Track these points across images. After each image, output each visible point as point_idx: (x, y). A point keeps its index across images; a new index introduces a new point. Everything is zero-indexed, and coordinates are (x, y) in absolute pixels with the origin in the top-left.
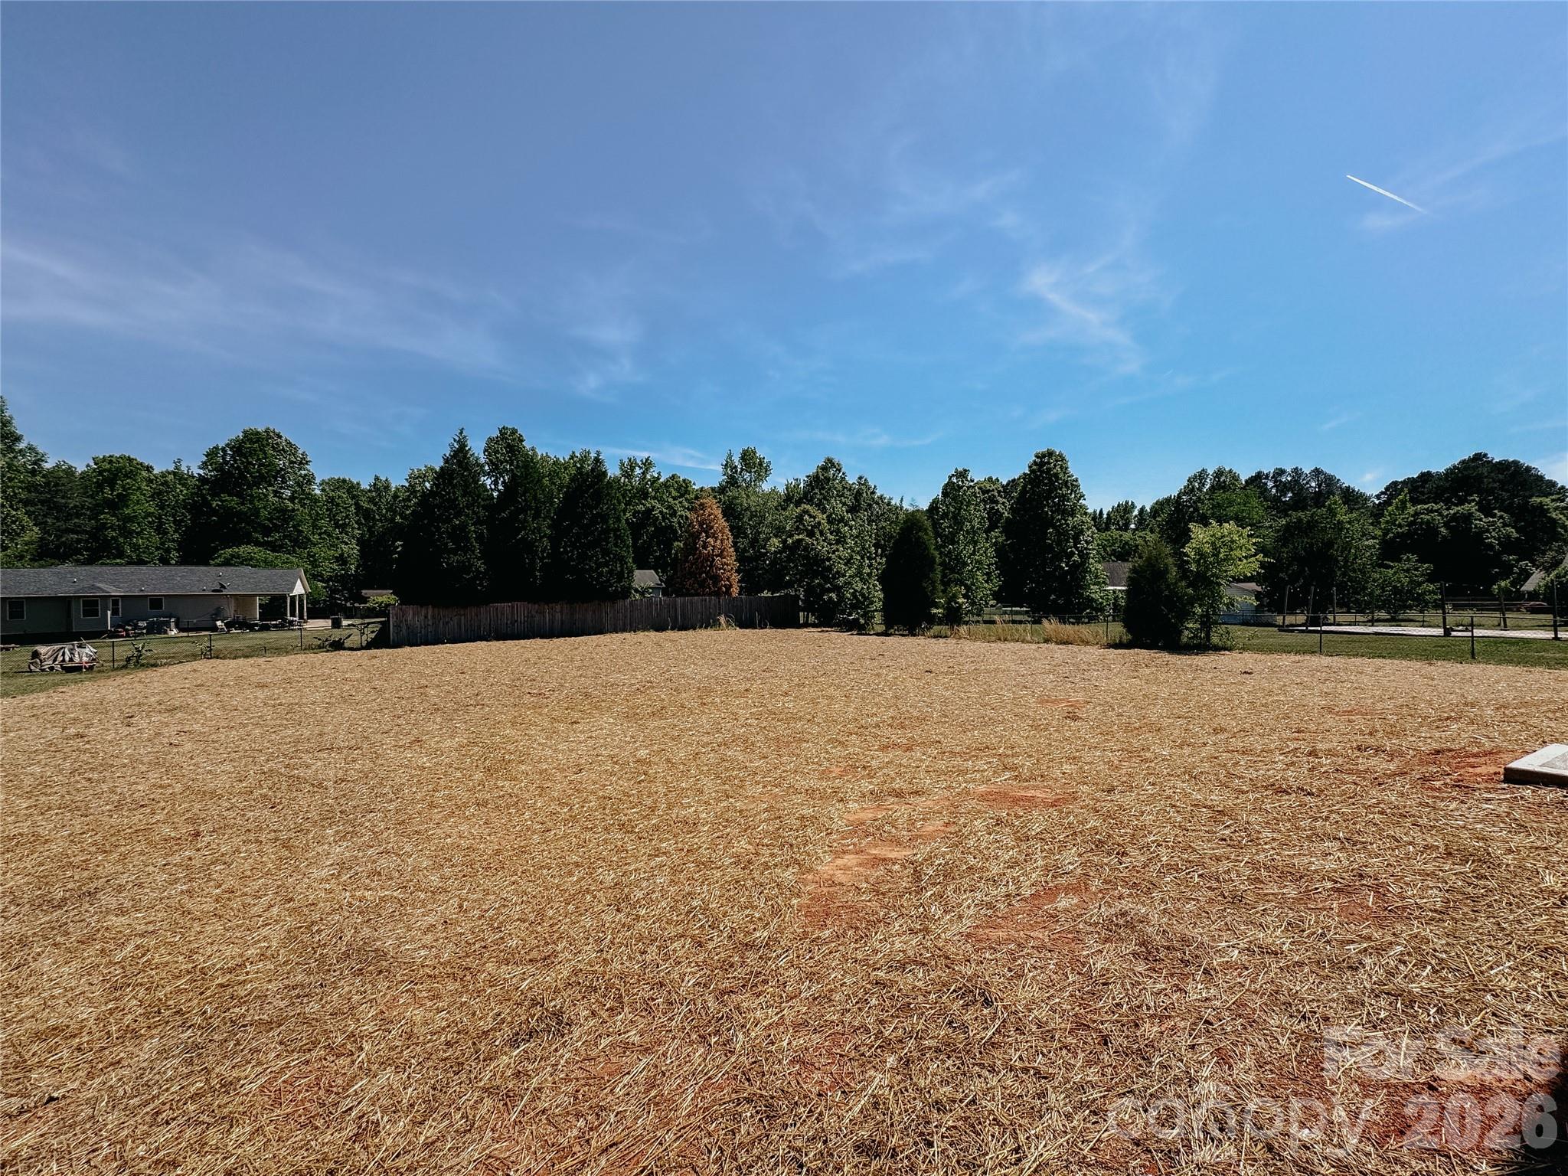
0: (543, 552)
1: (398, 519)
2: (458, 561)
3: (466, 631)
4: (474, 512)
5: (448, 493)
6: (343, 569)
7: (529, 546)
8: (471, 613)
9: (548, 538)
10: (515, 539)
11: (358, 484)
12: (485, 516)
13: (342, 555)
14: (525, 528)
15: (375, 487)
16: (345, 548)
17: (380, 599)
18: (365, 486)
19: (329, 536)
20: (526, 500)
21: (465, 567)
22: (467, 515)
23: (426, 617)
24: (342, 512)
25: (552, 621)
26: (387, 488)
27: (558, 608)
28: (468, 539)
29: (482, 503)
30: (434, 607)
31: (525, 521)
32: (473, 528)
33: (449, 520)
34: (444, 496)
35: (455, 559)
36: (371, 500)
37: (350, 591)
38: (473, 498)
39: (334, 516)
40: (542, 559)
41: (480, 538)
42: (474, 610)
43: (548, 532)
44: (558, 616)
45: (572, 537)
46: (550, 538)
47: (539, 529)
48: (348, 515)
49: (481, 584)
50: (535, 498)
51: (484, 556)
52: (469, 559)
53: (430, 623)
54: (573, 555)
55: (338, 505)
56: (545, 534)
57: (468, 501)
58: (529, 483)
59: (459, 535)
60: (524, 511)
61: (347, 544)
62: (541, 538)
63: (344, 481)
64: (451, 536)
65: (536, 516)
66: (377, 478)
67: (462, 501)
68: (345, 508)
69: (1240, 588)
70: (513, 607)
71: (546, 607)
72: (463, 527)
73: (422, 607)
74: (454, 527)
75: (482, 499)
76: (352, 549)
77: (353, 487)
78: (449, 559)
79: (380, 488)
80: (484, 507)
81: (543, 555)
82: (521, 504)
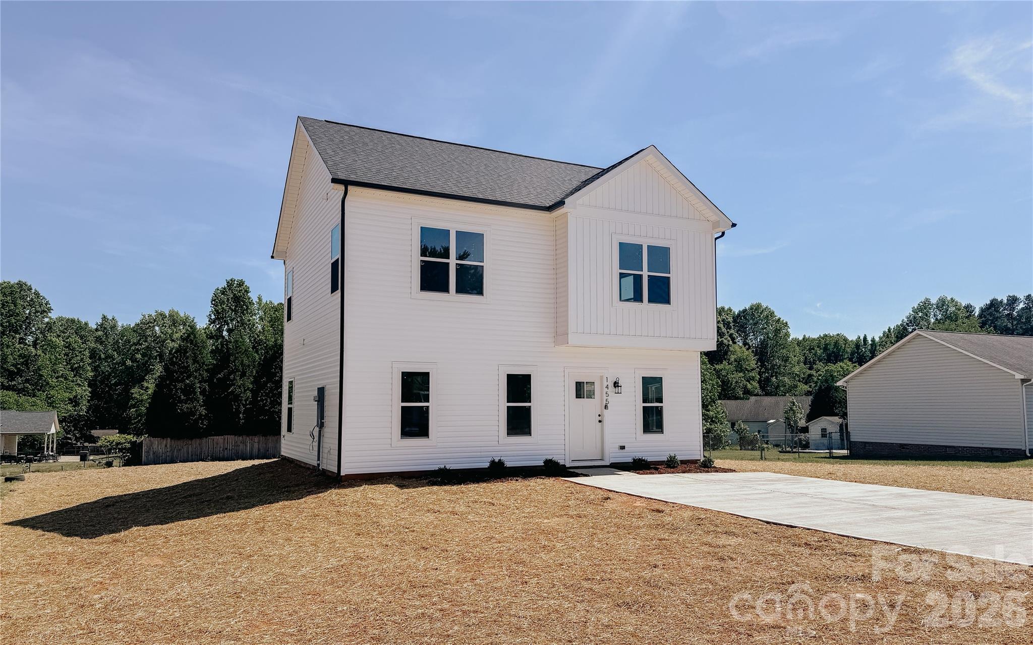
0: (246, 401)
1: (129, 363)
2: (187, 408)
3: (192, 455)
4: (200, 374)
5: (183, 363)
6: (75, 410)
7: (237, 398)
8: (195, 444)
9: (250, 391)
10: (227, 392)
11: (86, 324)
12: (208, 376)
13: (75, 397)
14: (234, 385)
15: (102, 327)
16: (79, 390)
17: (111, 438)
18: (93, 326)
19: (66, 379)
20: (235, 365)
21: (192, 413)
22: (196, 377)
23: (166, 446)
24: (77, 356)
25: (252, 449)
26: (114, 327)
27: (256, 439)
28: (195, 393)
29: (206, 368)
30: (171, 439)
31: (234, 379)
32: (198, 385)
33: (183, 381)
34: (181, 364)
35: (185, 406)
36: (98, 340)
37: (80, 431)
38: (200, 365)
39: (70, 360)
40: (244, 406)
41: (203, 392)
42: (198, 441)
43: (251, 386)
44: (256, 445)
45: (267, 389)
46: (252, 391)
47: (243, 385)
48: (82, 359)
49: (202, 423)
50: (242, 364)
51: (205, 403)
52: (195, 407)
53: (169, 450)
54: (267, 402)
55: (74, 349)
56: (248, 388)
57: (196, 367)
58: (238, 353)
59: (189, 390)
60: (233, 372)
61: (79, 385)
62: (245, 391)
63: (73, 321)
64: (183, 391)
65: (243, 375)
66: (104, 318)
67: (192, 368)
68: (80, 352)
69: (829, 421)
70: (224, 439)
71: (248, 439)
72: (192, 386)
73: (163, 438)
74: (186, 385)
75: (206, 365)
76: (84, 391)
77: (81, 327)
78: (182, 406)
79: (106, 326)
80: (207, 371)
81: (246, 402)
82: (232, 368)
